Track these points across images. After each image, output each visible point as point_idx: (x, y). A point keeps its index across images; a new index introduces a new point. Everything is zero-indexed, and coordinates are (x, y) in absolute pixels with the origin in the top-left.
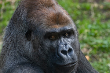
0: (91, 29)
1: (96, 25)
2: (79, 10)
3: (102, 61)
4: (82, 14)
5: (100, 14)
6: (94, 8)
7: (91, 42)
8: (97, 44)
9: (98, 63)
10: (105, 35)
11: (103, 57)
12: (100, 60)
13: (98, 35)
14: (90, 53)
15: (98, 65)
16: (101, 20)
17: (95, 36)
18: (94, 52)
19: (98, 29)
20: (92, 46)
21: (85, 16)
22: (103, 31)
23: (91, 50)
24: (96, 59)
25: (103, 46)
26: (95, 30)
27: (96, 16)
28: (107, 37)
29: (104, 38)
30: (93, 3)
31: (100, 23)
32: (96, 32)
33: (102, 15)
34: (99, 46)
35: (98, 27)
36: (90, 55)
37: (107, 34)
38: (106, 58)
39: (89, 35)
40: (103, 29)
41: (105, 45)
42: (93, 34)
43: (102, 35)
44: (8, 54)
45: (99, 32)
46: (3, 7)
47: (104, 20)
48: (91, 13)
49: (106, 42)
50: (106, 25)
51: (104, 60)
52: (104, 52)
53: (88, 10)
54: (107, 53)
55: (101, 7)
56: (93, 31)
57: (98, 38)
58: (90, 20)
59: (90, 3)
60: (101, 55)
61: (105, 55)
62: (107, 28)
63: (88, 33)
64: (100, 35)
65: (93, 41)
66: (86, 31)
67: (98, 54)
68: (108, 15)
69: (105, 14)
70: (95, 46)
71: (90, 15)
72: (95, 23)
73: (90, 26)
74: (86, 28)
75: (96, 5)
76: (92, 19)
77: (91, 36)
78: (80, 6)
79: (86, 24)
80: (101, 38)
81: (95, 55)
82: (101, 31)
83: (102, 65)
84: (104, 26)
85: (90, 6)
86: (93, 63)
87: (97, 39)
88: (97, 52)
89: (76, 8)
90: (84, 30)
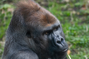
0: (71, 30)
1: (74, 27)
2: (61, 16)
3: (80, 53)
4: (64, 19)
5: (78, 19)
6: (73, 14)
7: (72, 39)
8: (76, 41)
9: (77, 55)
10: (82, 34)
11: (81, 50)
12: (79, 53)
13: (76, 34)
14: (71, 48)
15: (77, 57)
16: (79, 23)
17: (74, 35)
18: (74, 47)
19: (76, 30)
20: (72, 43)
21: (67, 21)
22: (80, 31)
23: (71, 46)
24: (76, 52)
25: (81, 43)
26: (74, 30)
27: (75, 20)
28: (83, 35)
29: (81, 36)
30: (72, 11)
31: (78, 25)
32: (75, 32)
33: (79, 20)
34: (77, 42)
35: (76, 28)
36: (71, 50)
37: (83, 34)
38: (83, 51)
39: (70, 35)
40: (80, 29)
41: (82, 41)
42: (73, 34)
43: (79, 34)
44: (11, 46)
45: (77, 32)
46: (6, 16)
47: (80, 23)
48: (70, 18)
49: (82, 40)
50: (82, 27)
51: (82, 53)
52: (81, 47)
53: (69, 16)
54: (83, 47)
55: (78, 13)
56: (72, 31)
57: (76, 36)
58: (70, 24)
59: (70, 11)
60: (79, 49)
61: (82, 49)
62: (83, 29)
63: (69, 33)
64: (78, 35)
65: (73, 39)
66: (67, 32)
67: (77, 48)
68: (84, 19)
69: (81, 19)
70: (74, 43)
71: (70, 19)
72: (74, 26)
73: (70, 28)
74: (68, 30)
75: (74, 12)
76: (71, 23)
77: (72, 35)
78: (63, 13)
79: (67, 26)
80: (79, 36)
81: (75, 50)
82: (79, 32)
83: (80, 56)
84: (80, 28)
85: (70, 13)
86: (73, 55)
87: (75, 38)
88: (76, 47)
89: (60, 15)
90: (66, 31)
